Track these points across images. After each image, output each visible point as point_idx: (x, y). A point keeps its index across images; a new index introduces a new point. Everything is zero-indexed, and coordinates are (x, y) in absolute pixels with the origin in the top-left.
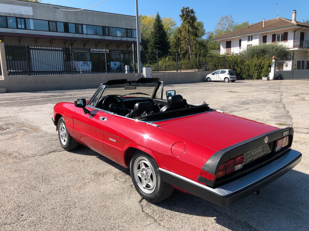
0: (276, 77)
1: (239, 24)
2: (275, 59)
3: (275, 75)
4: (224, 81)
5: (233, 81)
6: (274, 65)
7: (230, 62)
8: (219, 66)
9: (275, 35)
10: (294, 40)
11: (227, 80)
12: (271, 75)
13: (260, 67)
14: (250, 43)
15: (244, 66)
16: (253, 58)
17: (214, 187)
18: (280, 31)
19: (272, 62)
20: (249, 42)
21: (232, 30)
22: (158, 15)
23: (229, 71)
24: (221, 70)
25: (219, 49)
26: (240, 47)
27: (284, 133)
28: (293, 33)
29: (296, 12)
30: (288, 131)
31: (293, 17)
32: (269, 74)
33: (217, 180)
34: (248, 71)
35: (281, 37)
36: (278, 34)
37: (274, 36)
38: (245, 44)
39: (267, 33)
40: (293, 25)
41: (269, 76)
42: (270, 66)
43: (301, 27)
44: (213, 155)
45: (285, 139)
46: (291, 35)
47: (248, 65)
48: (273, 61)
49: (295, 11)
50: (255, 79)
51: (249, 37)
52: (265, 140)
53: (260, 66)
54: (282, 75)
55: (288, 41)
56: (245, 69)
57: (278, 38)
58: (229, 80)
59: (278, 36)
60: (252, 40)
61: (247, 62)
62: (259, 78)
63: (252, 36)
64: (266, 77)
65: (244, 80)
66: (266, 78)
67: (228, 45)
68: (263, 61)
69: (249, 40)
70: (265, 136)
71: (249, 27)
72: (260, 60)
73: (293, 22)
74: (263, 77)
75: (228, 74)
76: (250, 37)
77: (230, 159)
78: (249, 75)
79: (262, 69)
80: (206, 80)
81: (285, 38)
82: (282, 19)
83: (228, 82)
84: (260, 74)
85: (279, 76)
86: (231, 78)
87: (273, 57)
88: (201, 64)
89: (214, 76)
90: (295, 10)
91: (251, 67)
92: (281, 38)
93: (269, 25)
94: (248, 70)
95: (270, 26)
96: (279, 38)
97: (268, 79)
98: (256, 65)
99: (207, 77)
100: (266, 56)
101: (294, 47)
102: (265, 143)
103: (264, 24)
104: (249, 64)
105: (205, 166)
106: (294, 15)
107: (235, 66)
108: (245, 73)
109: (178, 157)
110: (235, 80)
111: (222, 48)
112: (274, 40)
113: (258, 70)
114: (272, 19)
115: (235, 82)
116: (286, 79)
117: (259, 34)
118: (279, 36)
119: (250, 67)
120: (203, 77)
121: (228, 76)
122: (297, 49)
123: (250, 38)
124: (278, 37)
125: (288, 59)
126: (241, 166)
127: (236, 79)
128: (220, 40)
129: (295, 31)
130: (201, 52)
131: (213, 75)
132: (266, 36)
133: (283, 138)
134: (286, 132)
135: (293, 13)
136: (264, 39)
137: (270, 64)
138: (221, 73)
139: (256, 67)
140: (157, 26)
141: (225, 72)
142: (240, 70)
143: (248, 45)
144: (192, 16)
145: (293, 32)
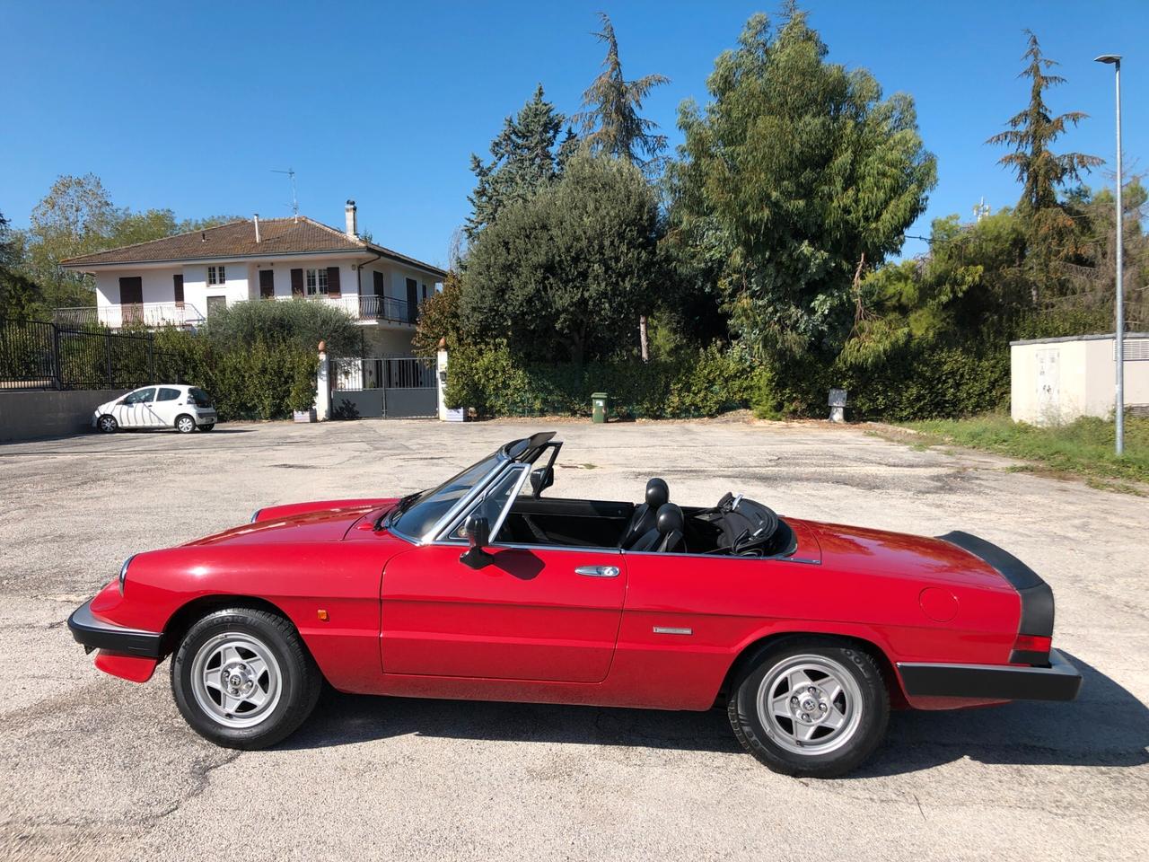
0: (334, 411)
3: (331, 401)
4: (176, 430)
5: (206, 429)
6: (324, 373)
9: (300, 271)
10: (360, 294)
11: (186, 424)
12: (322, 404)
13: (280, 378)
14: (216, 290)
15: (221, 372)
16: (249, 344)
18: (314, 262)
19: (318, 360)
20: (213, 286)
23: (191, 391)
24: (158, 387)
25: (91, 303)
26: (179, 303)
28: (356, 272)
29: (355, 209)
31: (350, 223)
32: (313, 402)
34: (236, 390)
35: (321, 280)
36: (308, 271)
37: (296, 276)
38: (197, 293)
39: (272, 264)
40: (354, 249)
41: (314, 407)
42: (313, 375)
43: (377, 256)
46: (348, 277)
47: (236, 369)
48: (323, 357)
49: (353, 203)
50: (267, 419)
51: (212, 270)
53: (279, 373)
54: (354, 405)
55: (343, 295)
56: (226, 382)
57: (309, 285)
58: (195, 425)
59: (309, 277)
60: (222, 281)
61: (231, 360)
62: (280, 413)
63: (222, 269)
64: (306, 410)
66: (307, 414)
67: (131, 292)
68: (288, 358)
69: (212, 281)
71: (204, 235)
72: (276, 355)
73: (351, 236)
74: (295, 412)
75: (189, 403)
76: (214, 269)
78: (243, 406)
79: (286, 382)
80: (95, 424)
81: (332, 284)
82: (309, 221)
83: (193, 432)
84: (282, 399)
85: (344, 406)
86: (200, 415)
87: (321, 346)
88: (33, 362)
89: (131, 410)
90: (352, 200)
91: (247, 375)
92: (321, 284)
93: (278, 236)
94: (237, 388)
95: (280, 240)
96: (314, 284)
97: (314, 419)
98: (264, 371)
99: (97, 415)
100: (298, 339)
101: (363, 315)
103: (261, 234)
104: (238, 366)
106: (350, 215)
107: (186, 373)
108: (226, 396)
110: (213, 425)
111: (101, 299)
112: (297, 286)
113: (274, 389)
114: (277, 219)
115: (214, 429)
116: (368, 417)
117: (245, 263)
118: (314, 276)
119: (244, 377)
120: (77, 414)
121: (192, 410)
122: (373, 322)
123: (216, 275)
124: (309, 281)
125: (356, 354)
127: (216, 419)
128: (92, 270)
129: (360, 267)
130: (25, 311)
131: (125, 407)
132: (271, 273)
135: (348, 210)
136: (266, 284)
137: (312, 367)
138: (158, 400)
139: (268, 377)
141: (176, 394)
142: (207, 386)
143: (208, 298)
145: (354, 270)
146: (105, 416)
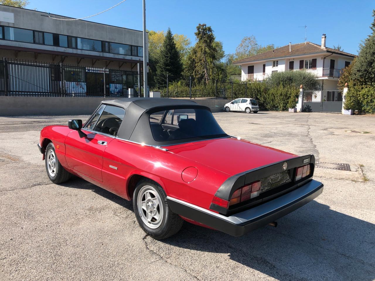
0: (303, 109)
1: (263, 46)
2: (303, 88)
3: (303, 106)
4: (245, 112)
5: (255, 112)
6: (301, 95)
7: (252, 90)
8: (240, 94)
9: (303, 61)
10: (323, 68)
11: (248, 110)
12: (299, 106)
13: (286, 97)
14: (275, 69)
15: (268, 95)
16: (278, 86)
17: (227, 216)
18: (308, 58)
19: (299, 91)
20: (274, 67)
21: (255, 53)
22: (170, 32)
23: (251, 100)
24: (241, 99)
25: (240, 74)
26: (264, 73)
27: (305, 160)
28: (323, 60)
29: (325, 37)
30: (309, 159)
31: (323, 42)
32: (296, 106)
33: (231, 207)
34: (272, 101)
35: (310, 64)
36: (306, 61)
37: (301, 62)
38: (269, 70)
39: (294, 59)
40: (322, 51)
41: (296, 107)
42: (297, 97)
43: (331, 54)
44: (226, 180)
45: (306, 167)
46: (319, 62)
47: (273, 94)
48: (301, 90)
49: (325, 35)
50: (281, 111)
51: (274, 62)
52: (284, 167)
53: (286, 95)
54: (310, 107)
55: (317, 68)
56: (269, 98)
57: (306, 65)
58: (251, 111)
59: (306, 63)
60: (277, 66)
61: (272, 91)
62: (285, 109)
63: (277, 62)
64: (293, 108)
65: (268, 111)
66: (293, 110)
67: (251, 70)
68: (290, 90)
69: (274, 66)
70: (284, 162)
71: (274, 51)
72: (286, 89)
73: (323, 47)
74: (289, 109)
75: (250, 104)
76: (275, 62)
77: (246, 184)
78: (274, 106)
79: (288, 99)
80: (224, 109)
81: (313, 65)
82: (310, 43)
83: (250, 113)
84: (286, 104)
85: (307, 107)
86: (253, 108)
87: (301, 86)
88: (219, 92)
90: (325, 34)
91: (276, 96)
92: (310, 65)
93: (297, 50)
94: (272, 100)
96: (307, 65)
97: (295, 111)
98: (281, 95)
99: (225, 107)
100: (293, 84)
101: (324, 75)
102: (284, 169)
103: (291, 49)
104: (274, 93)
105: (218, 191)
106: (323, 39)
107: (258, 95)
108: (269, 103)
109: (189, 183)
110: (257, 111)
111: (243, 73)
112: (301, 67)
113: (284, 101)
114: (299, 44)
115: (258, 113)
116: (315, 112)
117: (284, 59)
118: (308, 62)
119: (275, 97)
120: (221, 106)
121: (250, 106)
122: (327, 78)
123: (275, 64)
124: (306, 64)
125: (316, 89)
126: (258, 194)
127: (258, 110)
128: (241, 64)
129: (325, 58)
130: (220, 77)
131: (232, 104)
132: (293, 62)
133: (303, 166)
134: (307, 160)
135: (323, 38)
136: (291, 65)
137: (297, 93)
138: (241, 103)
139: (282, 96)
140: (168, 45)
141: (246, 101)
142: (264, 100)
143: (272, 71)
144: (209, 34)
145: (322, 59)
146: (226, 107)
